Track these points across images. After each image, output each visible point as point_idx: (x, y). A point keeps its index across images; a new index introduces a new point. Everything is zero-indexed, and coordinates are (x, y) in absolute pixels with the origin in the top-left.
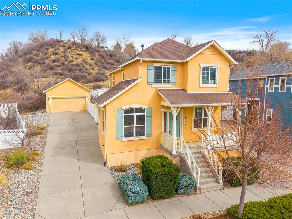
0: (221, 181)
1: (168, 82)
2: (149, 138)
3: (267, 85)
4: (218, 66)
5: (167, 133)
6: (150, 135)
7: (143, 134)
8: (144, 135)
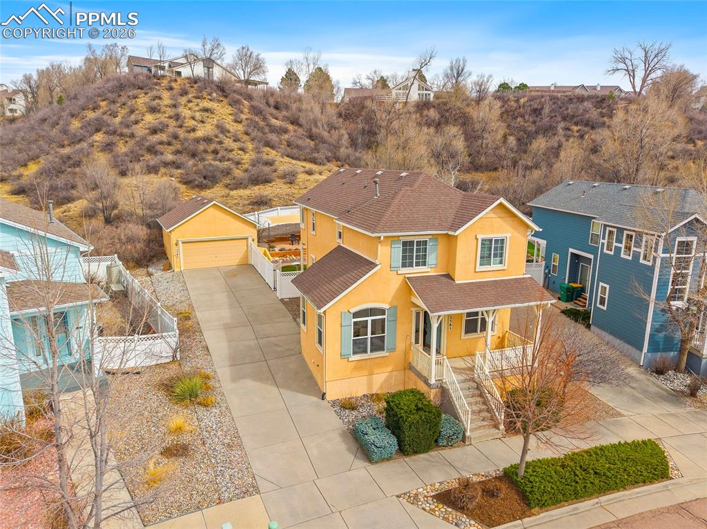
0: (502, 427)
1: (424, 264)
2: (391, 353)
3: (604, 239)
4: (509, 235)
5: (420, 346)
6: (393, 350)
7: (382, 348)
8: (383, 350)
